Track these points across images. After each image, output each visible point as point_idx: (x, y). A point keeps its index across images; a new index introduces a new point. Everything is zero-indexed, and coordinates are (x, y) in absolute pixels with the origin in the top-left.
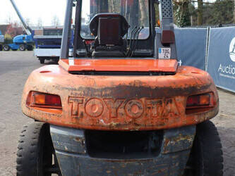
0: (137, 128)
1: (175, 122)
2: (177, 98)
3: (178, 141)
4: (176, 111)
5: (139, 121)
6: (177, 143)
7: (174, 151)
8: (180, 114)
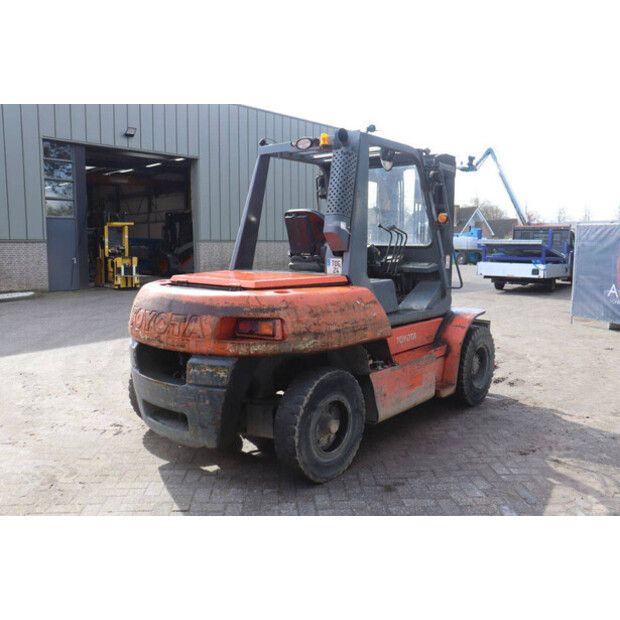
0: (162, 346)
1: (197, 346)
2: (204, 317)
3: (203, 371)
4: (200, 333)
5: (163, 337)
6: (201, 373)
7: (199, 382)
8: (204, 337)
